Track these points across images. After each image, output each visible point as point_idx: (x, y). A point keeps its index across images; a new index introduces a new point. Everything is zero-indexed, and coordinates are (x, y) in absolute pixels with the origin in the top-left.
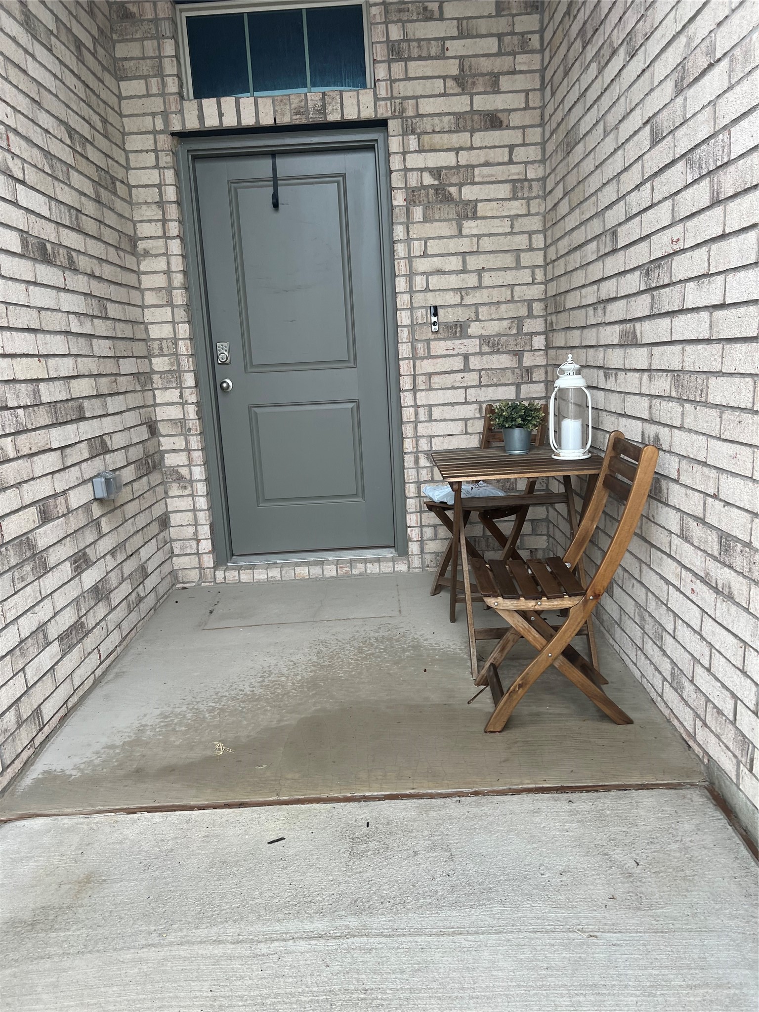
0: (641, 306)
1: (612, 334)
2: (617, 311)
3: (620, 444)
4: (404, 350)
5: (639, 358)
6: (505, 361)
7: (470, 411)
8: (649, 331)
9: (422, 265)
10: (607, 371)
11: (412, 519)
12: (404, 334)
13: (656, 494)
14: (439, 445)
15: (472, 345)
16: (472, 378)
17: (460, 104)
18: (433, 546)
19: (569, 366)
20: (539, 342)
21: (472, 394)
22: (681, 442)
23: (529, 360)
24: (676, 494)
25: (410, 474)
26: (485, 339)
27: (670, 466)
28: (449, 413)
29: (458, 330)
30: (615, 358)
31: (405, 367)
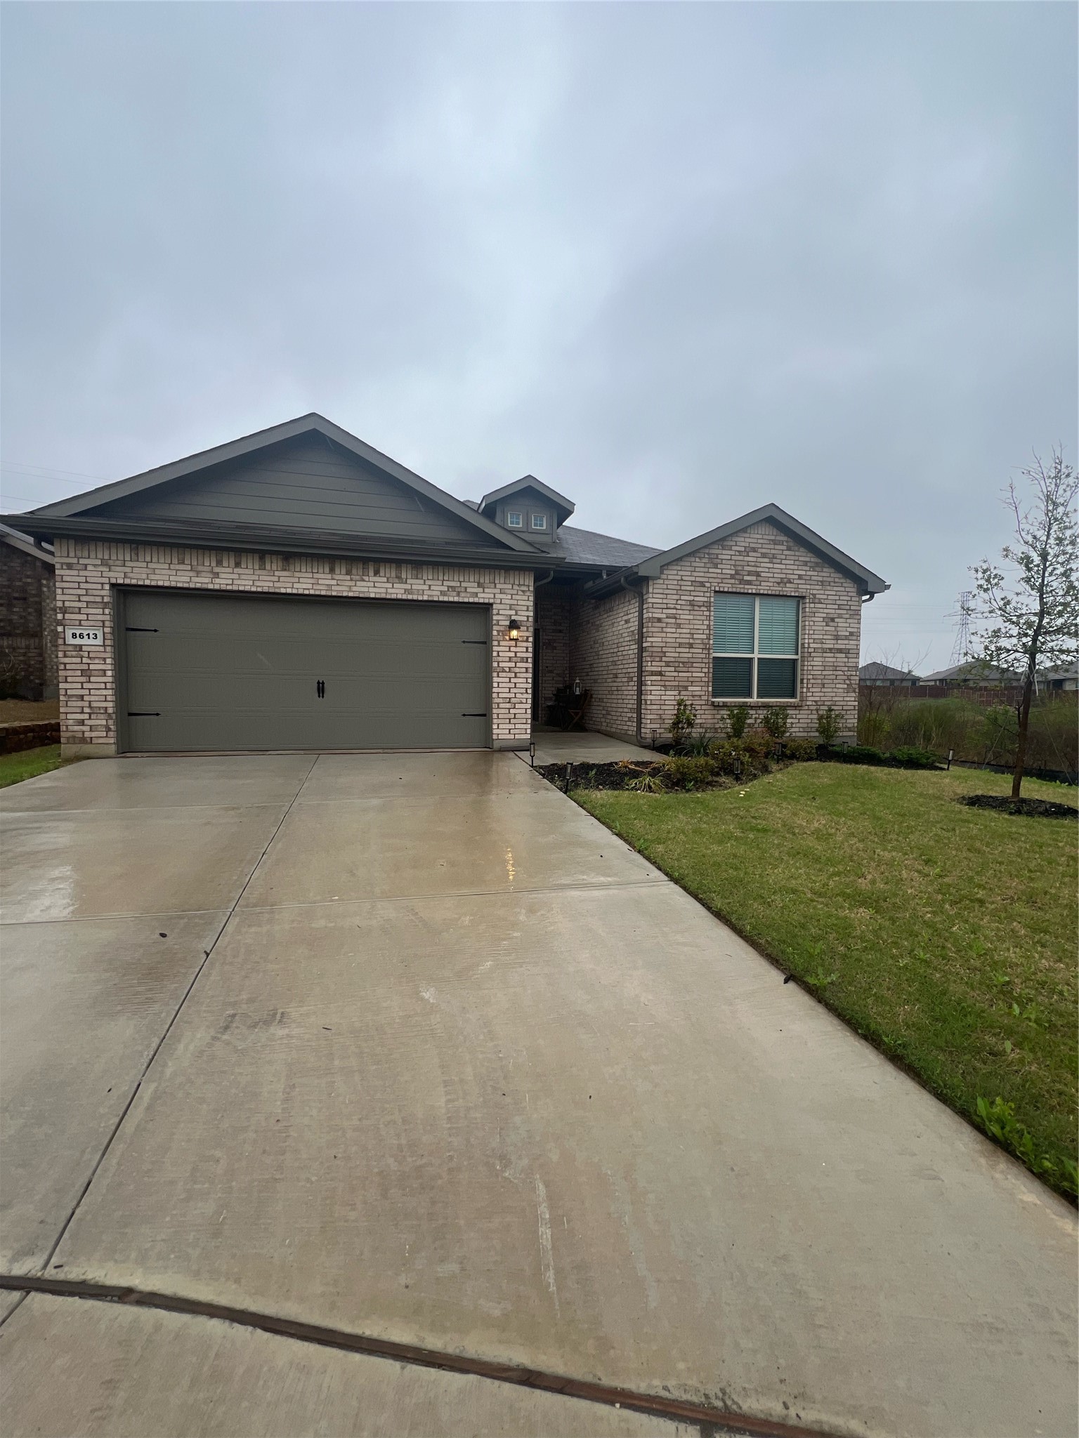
0: (590, 670)
1: (584, 674)
2: (585, 670)
3: (586, 690)
4: (540, 675)
5: (589, 677)
6: (561, 679)
7: (553, 689)
8: (590, 674)
9: (545, 658)
10: (583, 680)
11: (540, 712)
12: (540, 672)
13: (591, 697)
14: (546, 696)
15: (554, 675)
16: (554, 682)
17: (554, 628)
18: (544, 719)
19: (578, 678)
20: (568, 675)
21: (554, 685)
22: (595, 689)
23: (565, 679)
24: (594, 696)
25: (540, 702)
26: (557, 674)
27: (593, 692)
28: (550, 689)
29: (551, 672)
30: (585, 678)
31: (540, 678)
